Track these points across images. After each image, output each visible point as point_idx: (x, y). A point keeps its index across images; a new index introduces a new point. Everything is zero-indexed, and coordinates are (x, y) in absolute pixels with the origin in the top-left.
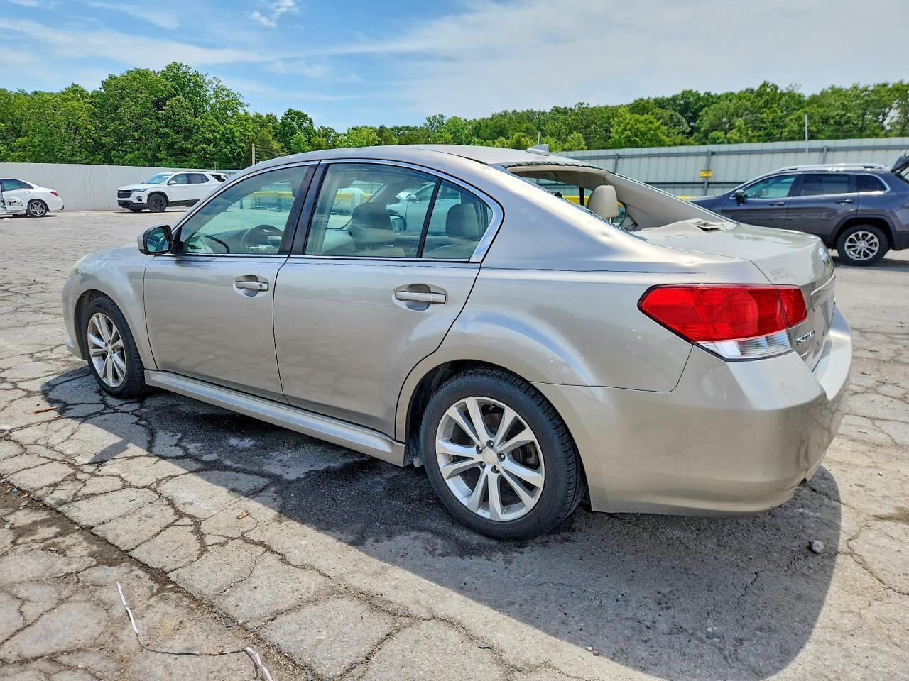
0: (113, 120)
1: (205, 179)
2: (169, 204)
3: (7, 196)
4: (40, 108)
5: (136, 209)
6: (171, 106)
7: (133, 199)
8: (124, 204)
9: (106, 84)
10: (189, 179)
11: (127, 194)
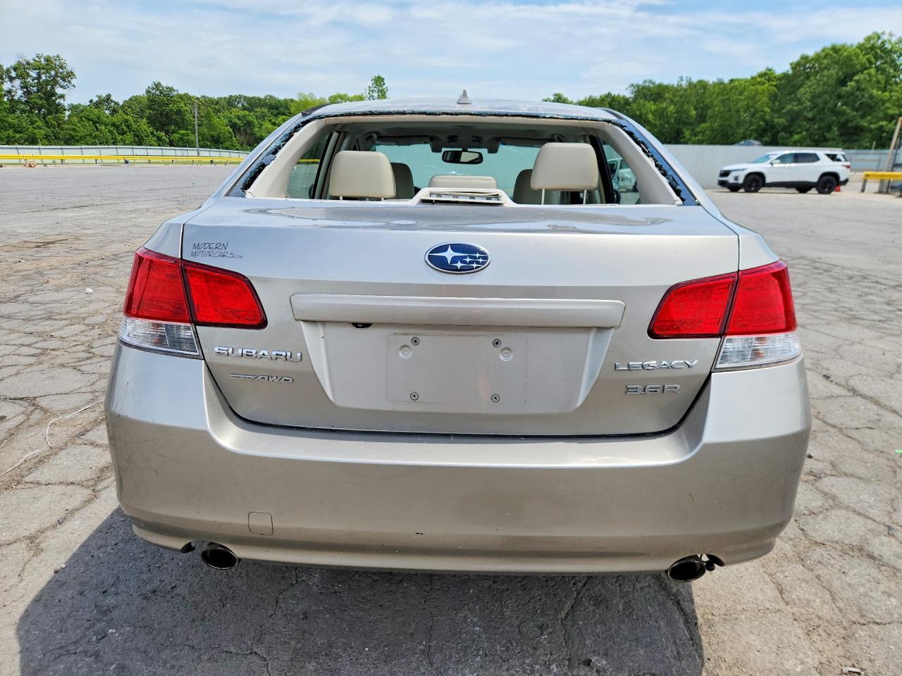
0: (790, 101)
1: (815, 158)
2: (765, 185)
3: (622, 174)
4: (727, 94)
5: (734, 188)
6: (857, 82)
7: (730, 179)
8: (723, 184)
9: (795, 66)
10: (797, 158)
11: (726, 174)
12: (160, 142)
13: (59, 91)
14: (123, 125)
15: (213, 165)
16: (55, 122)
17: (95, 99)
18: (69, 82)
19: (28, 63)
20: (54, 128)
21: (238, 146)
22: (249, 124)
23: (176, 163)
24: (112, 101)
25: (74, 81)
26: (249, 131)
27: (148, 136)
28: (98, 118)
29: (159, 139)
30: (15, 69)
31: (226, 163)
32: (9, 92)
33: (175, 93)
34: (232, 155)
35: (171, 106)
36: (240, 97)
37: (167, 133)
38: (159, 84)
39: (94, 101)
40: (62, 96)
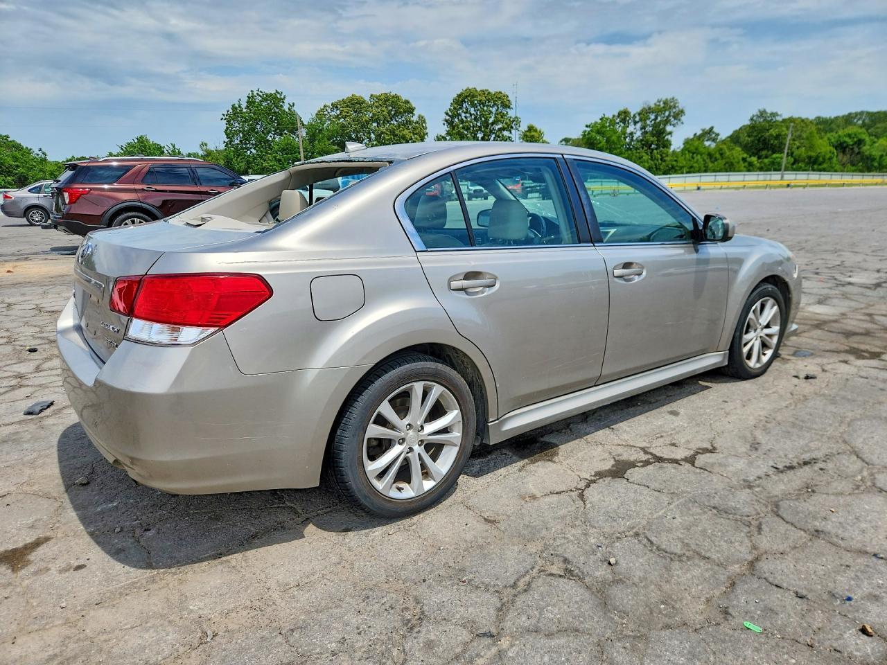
12: (750, 168)
13: (669, 128)
14: (718, 153)
15: (789, 189)
16: (659, 156)
17: (699, 132)
18: (680, 120)
19: (650, 108)
20: (658, 160)
21: (838, 167)
22: (860, 142)
23: (747, 188)
24: (713, 133)
25: (683, 118)
26: (856, 150)
27: (738, 163)
28: (696, 149)
29: (751, 164)
30: (639, 114)
31: (804, 187)
32: (631, 134)
33: (779, 119)
34: (822, 177)
35: (771, 130)
36: (862, 113)
37: (759, 158)
38: (765, 111)
39: (698, 134)
40: (670, 133)
